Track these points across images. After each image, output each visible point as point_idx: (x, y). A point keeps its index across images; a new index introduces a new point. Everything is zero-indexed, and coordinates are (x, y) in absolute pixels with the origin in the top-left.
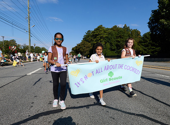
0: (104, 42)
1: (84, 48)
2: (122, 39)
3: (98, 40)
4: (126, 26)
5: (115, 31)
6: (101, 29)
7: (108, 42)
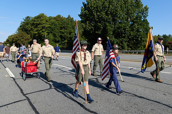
0: (47, 32)
1: (22, 41)
2: (66, 31)
3: (40, 30)
4: (70, 17)
5: (58, 21)
6: (42, 18)
7: (52, 33)
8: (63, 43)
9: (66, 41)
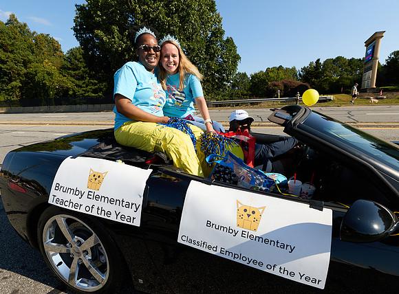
8: (8, 90)
9: (16, 83)
